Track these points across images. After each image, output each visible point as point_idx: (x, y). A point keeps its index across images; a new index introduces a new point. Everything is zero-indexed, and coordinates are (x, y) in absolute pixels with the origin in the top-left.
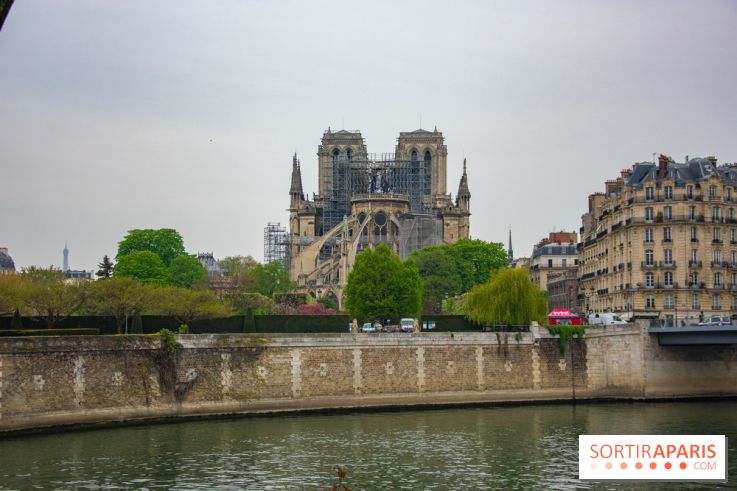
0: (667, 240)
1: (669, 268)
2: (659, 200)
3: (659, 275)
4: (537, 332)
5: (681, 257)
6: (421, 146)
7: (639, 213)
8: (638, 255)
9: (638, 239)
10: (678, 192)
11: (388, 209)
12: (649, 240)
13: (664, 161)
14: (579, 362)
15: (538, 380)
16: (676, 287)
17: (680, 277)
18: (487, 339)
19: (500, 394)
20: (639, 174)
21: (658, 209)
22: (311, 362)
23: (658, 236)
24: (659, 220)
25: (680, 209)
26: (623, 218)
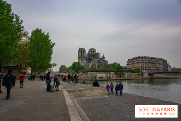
0: (143, 64)
1: (143, 67)
2: (142, 60)
3: (142, 68)
4: (140, 73)
5: (144, 66)
6: (93, 50)
7: (140, 62)
8: (140, 66)
9: (140, 64)
10: (144, 60)
11: (100, 60)
12: (141, 64)
13: (142, 56)
14: (143, 76)
15: (141, 77)
16: (144, 69)
17: (144, 68)
18: (137, 73)
19: (138, 78)
20: (139, 58)
21: (142, 61)
22: (127, 75)
23: (142, 64)
24: (142, 62)
25: (144, 61)
26: (138, 62)
